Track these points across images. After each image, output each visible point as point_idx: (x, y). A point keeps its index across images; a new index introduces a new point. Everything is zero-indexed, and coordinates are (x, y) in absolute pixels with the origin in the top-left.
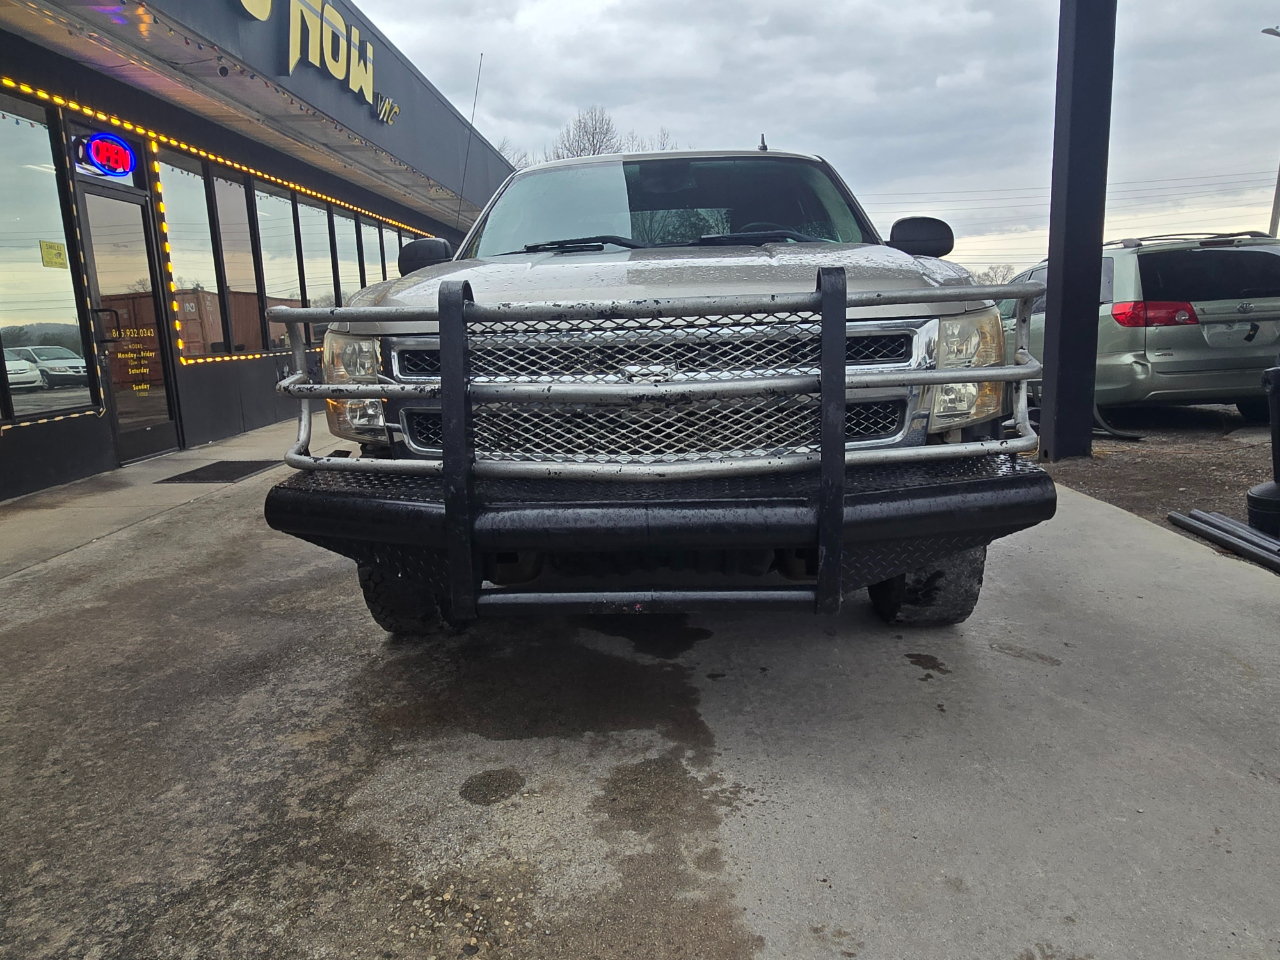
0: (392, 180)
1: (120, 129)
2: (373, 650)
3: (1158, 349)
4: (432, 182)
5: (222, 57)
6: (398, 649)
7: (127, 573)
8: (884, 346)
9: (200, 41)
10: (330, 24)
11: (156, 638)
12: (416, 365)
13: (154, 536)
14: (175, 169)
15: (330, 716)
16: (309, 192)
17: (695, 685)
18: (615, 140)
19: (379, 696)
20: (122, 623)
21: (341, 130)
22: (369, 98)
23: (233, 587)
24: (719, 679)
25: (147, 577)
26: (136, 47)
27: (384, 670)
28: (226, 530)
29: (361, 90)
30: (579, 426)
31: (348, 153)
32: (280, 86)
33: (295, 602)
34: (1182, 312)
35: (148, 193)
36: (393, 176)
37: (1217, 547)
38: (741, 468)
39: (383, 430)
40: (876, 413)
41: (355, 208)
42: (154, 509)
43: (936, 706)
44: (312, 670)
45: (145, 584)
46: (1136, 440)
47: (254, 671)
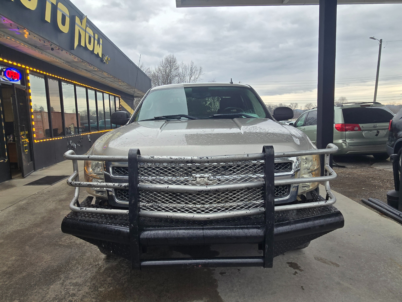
0: (107, 80)
1: (17, 66)
2: (100, 263)
3: (350, 138)
4: (120, 80)
5: (52, 45)
6: (109, 262)
7: (11, 227)
8: (283, 166)
9: (44, 40)
10: (88, 33)
11: (20, 258)
12: (118, 172)
13: (22, 209)
14: (35, 76)
15: (84, 296)
16: (80, 84)
17: (215, 278)
18: (177, 64)
19: (102, 285)
20: (8, 250)
21: (91, 66)
22: (101, 56)
23: (49, 233)
24: (224, 274)
25: (19, 228)
26: (23, 41)
27: (104, 272)
28: (48, 206)
29: (98, 53)
30: (178, 199)
31: (94, 72)
32: (71, 53)
33: (72, 239)
34: (356, 127)
35: (25, 86)
36: (108, 79)
37: (379, 212)
38: (236, 215)
39: (105, 191)
40: (280, 189)
41: (95, 88)
42: (23, 197)
43: (300, 287)
44: (77, 273)
45: (17, 232)
46: (344, 167)
47: (56, 274)
